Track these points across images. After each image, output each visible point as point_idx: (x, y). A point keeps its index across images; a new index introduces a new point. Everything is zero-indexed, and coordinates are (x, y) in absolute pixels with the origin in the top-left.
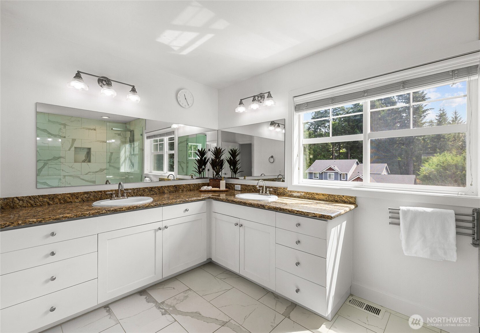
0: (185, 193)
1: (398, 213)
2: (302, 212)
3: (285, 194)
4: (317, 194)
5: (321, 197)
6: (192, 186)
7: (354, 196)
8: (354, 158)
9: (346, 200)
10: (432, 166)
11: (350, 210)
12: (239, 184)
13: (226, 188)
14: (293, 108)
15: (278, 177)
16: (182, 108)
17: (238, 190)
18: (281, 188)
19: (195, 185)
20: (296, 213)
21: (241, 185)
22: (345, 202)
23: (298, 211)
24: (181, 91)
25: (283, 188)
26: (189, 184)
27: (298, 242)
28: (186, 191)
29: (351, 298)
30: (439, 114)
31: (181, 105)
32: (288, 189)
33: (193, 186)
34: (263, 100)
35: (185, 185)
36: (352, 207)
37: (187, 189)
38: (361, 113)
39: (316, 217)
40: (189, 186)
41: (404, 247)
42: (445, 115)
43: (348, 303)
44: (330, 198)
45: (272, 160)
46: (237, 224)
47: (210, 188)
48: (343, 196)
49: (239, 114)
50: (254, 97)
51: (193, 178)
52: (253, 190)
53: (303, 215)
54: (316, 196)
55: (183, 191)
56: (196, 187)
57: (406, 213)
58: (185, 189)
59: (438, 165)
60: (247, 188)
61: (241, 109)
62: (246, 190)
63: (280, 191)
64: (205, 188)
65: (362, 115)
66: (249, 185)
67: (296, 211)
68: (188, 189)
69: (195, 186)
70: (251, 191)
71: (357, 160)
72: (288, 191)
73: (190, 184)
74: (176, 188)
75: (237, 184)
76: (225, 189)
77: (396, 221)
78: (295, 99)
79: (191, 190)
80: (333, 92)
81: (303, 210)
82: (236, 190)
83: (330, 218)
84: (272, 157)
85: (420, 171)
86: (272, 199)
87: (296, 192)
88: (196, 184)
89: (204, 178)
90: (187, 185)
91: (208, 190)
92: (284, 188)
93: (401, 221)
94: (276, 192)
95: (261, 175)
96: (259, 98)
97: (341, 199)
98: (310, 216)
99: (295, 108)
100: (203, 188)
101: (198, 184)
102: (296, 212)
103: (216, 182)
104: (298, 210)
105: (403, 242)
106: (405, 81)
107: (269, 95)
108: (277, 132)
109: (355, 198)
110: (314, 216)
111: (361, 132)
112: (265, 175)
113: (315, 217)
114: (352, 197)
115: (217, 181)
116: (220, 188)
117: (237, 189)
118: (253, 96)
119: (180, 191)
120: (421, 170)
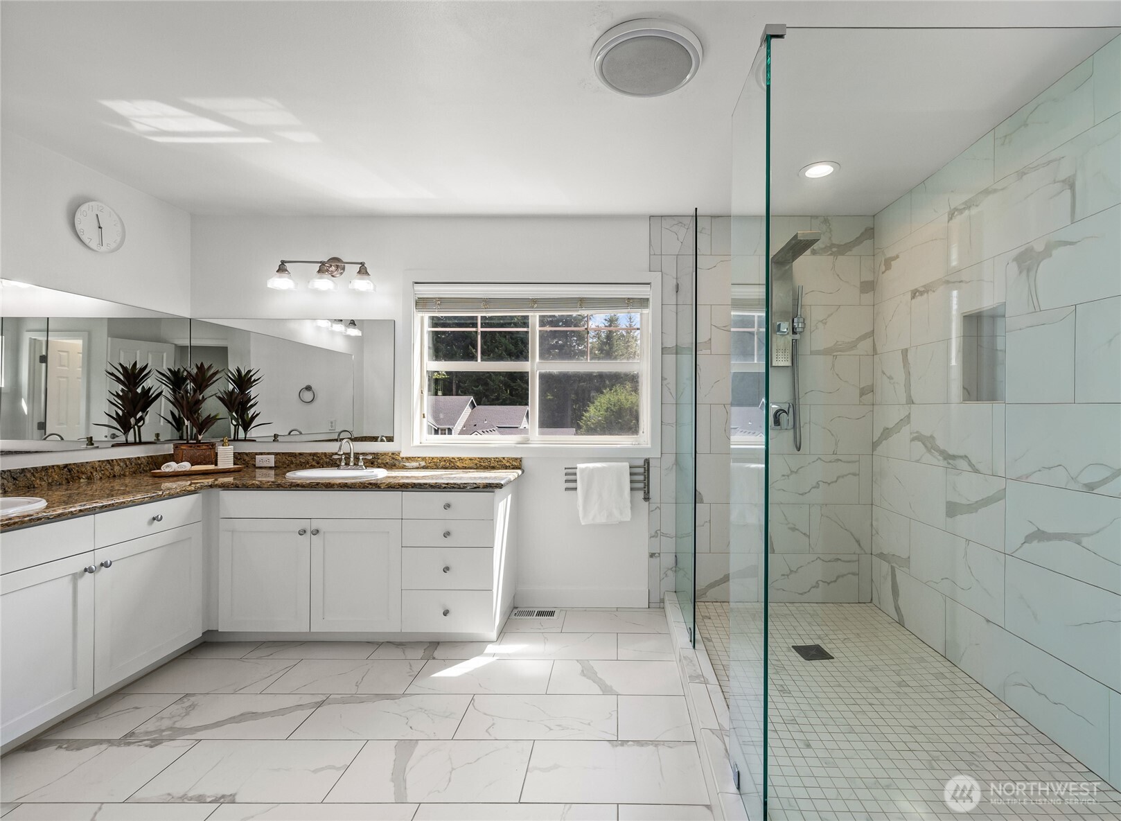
0: (97, 485)
1: (575, 474)
2: (455, 484)
3: (395, 465)
4: (460, 459)
5: (467, 463)
6: (119, 465)
7: (519, 457)
8: (465, 393)
9: (508, 464)
10: (599, 411)
11: (518, 476)
12: (269, 454)
13: (234, 464)
14: (413, 304)
15: (339, 435)
16: (90, 251)
17: (265, 468)
18: (385, 454)
19: (128, 463)
20: (445, 488)
21: (276, 454)
22: (506, 468)
23: (447, 484)
24: (87, 204)
25: (390, 454)
26: (108, 460)
27: (447, 534)
28: (101, 478)
29: (516, 611)
30: (609, 317)
31: (87, 241)
32: (402, 455)
33: (122, 464)
34: (341, 273)
35: (97, 464)
36: (520, 472)
37: (103, 474)
38: (525, 329)
39: (479, 487)
40: (108, 466)
41: (581, 515)
42: (617, 320)
43: (513, 617)
44: (482, 464)
45: (308, 396)
46: (305, 531)
47: (186, 466)
48: (504, 458)
49: (274, 292)
50: (323, 263)
51: (93, 444)
52: (314, 463)
53: (456, 490)
54: (458, 464)
55: (90, 478)
56: (130, 466)
57: (583, 470)
58: (97, 475)
59: (608, 408)
60: (294, 460)
61: (280, 283)
62: (292, 466)
63: (382, 459)
64: (172, 467)
65: (527, 332)
66: (300, 454)
67: (444, 484)
68: (107, 473)
69: (126, 464)
70: (307, 466)
71: (472, 398)
72: (403, 458)
73: (112, 460)
74: (70, 472)
75: (261, 454)
76: (232, 467)
77: (571, 485)
78: (418, 287)
79: (114, 476)
80: (487, 291)
81: (455, 482)
82: (261, 468)
83: (500, 486)
84: (308, 388)
85: (582, 419)
86: (380, 474)
87: (419, 459)
88: (129, 459)
89: (141, 443)
90: (103, 461)
91: (185, 471)
92: (393, 454)
93: (579, 485)
94: (374, 461)
95: (289, 434)
96: (334, 265)
97: (499, 463)
98: (468, 488)
99: (417, 303)
100: (168, 466)
101: (136, 458)
102: (444, 486)
103: (201, 451)
104: (446, 482)
105: (581, 509)
106: (583, 298)
107: (363, 271)
108: (333, 333)
109: (521, 459)
110: (475, 488)
111: (526, 359)
112: (301, 433)
113: (477, 489)
114: (516, 459)
115: (204, 447)
116: (216, 465)
117: (261, 465)
118: (321, 262)
119: (82, 480)
120: (584, 418)
